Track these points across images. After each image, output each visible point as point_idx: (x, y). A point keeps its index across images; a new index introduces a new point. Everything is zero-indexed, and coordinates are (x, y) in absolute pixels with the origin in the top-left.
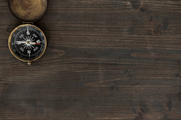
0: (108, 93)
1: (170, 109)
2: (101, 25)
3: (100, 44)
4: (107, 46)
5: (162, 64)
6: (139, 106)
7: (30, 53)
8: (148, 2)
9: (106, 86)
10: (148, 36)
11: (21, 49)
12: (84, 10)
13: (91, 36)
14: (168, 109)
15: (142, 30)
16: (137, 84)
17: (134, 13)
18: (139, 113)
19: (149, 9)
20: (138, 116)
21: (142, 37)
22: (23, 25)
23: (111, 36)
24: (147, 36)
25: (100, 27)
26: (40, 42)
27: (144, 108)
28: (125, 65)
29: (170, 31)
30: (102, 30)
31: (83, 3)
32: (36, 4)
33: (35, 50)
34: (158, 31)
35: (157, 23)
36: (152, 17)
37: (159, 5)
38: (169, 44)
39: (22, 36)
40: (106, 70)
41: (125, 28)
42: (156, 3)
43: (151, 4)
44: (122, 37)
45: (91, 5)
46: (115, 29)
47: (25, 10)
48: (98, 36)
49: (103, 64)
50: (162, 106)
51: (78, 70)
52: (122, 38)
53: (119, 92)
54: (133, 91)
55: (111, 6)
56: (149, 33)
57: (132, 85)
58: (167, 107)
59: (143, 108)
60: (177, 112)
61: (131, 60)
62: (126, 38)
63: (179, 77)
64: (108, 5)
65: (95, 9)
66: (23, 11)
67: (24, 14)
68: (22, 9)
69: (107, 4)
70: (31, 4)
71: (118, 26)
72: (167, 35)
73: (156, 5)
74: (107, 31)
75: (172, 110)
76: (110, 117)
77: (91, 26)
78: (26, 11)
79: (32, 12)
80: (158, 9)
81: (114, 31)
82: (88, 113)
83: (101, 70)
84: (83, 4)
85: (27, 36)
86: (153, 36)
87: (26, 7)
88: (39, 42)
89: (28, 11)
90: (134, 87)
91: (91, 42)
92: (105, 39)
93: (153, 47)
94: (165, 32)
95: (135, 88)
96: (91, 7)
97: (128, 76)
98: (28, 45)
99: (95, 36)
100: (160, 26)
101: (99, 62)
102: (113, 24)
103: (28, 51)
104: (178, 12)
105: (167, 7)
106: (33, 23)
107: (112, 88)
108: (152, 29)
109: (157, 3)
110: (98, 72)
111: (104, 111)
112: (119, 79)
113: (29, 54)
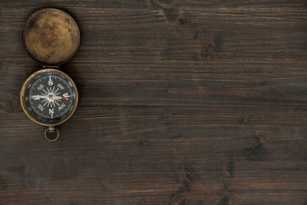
0: (135, 151)
1: (232, 174)
2: (121, 46)
3: (119, 75)
4: (130, 79)
5: (216, 104)
6: (184, 170)
7: (53, 112)
8: (190, 11)
9: (132, 140)
10: (194, 62)
11: (40, 107)
12: (94, 24)
13: (106, 63)
14: (230, 175)
15: (183, 53)
16: (179, 136)
17: (170, 27)
18: (185, 183)
19: (192, 20)
20: (183, 186)
21: (184, 64)
22: (44, 71)
23: (137, 63)
24: (192, 62)
25: (118, 49)
26: (69, 96)
27: (192, 174)
28: (160, 107)
29: (227, 53)
30: (123, 55)
31: (91, 13)
32: (64, 40)
33: (60, 108)
34: (207, 53)
35: (205, 42)
36: (197, 32)
37: (207, 14)
38: (226, 73)
39: (41, 87)
40: (130, 115)
41: (157, 51)
42: (202, 11)
43: (194, 12)
44: (153, 64)
45: (104, 16)
46: (142, 51)
47: (46, 48)
48: (116, 63)
49: (125, 106)
50: (220, 170)
51: (87, 116)
52: (154, 66)
53: (152, 150)
54: (174, 147)
55: (135, 17)
56: (194, 57)
57: (172, 138)
58: (228, 170)
59: (190, 173)
60: (244, 179)
61: (168, 100)
62: (159, 65)
63: (243, 123)
64: (130, 16)
65: (110, 22)
66: (43, 49)
67: (45, 54)
68: (43, 46)
69: (129, 14)
70: (56, 40)
71: (146, 48)
72: (222, 59)
73: (203, 14)
74: (130, 55)
75: (235, 175)
76: (139, 190)
77: (105, 48)
78: (48, 50)
79: (57, 52)
80: (206, 20)
81: (140, 55)
82: (105, 184)
83: (122, 115)
84: (92, 15)
85: (49, 87)
86: (201, 62)
87: (48, 44)
88: (67, 96)
89: (52, 49)
90: (175, 141)
91: (106, 73)
92: (127, 67)
93: (202, 78)
94: (218, 55)
95: (177, 142)
96: (104, 20)
97: (165, 124)
98: (50, 101)
99: (112, 63)
100: (211, 47)
101: (120, 104)
102: (139, 44)
103: (50, 110)
104: (237, 24)
105: (220, 16)
106: (58, 67)
107: (141, 143)
108: (199, 51)
109: (205, 12)
110: (118, 119)
111: (129, 179)
112: (152, 129)
113: (52, 114)
